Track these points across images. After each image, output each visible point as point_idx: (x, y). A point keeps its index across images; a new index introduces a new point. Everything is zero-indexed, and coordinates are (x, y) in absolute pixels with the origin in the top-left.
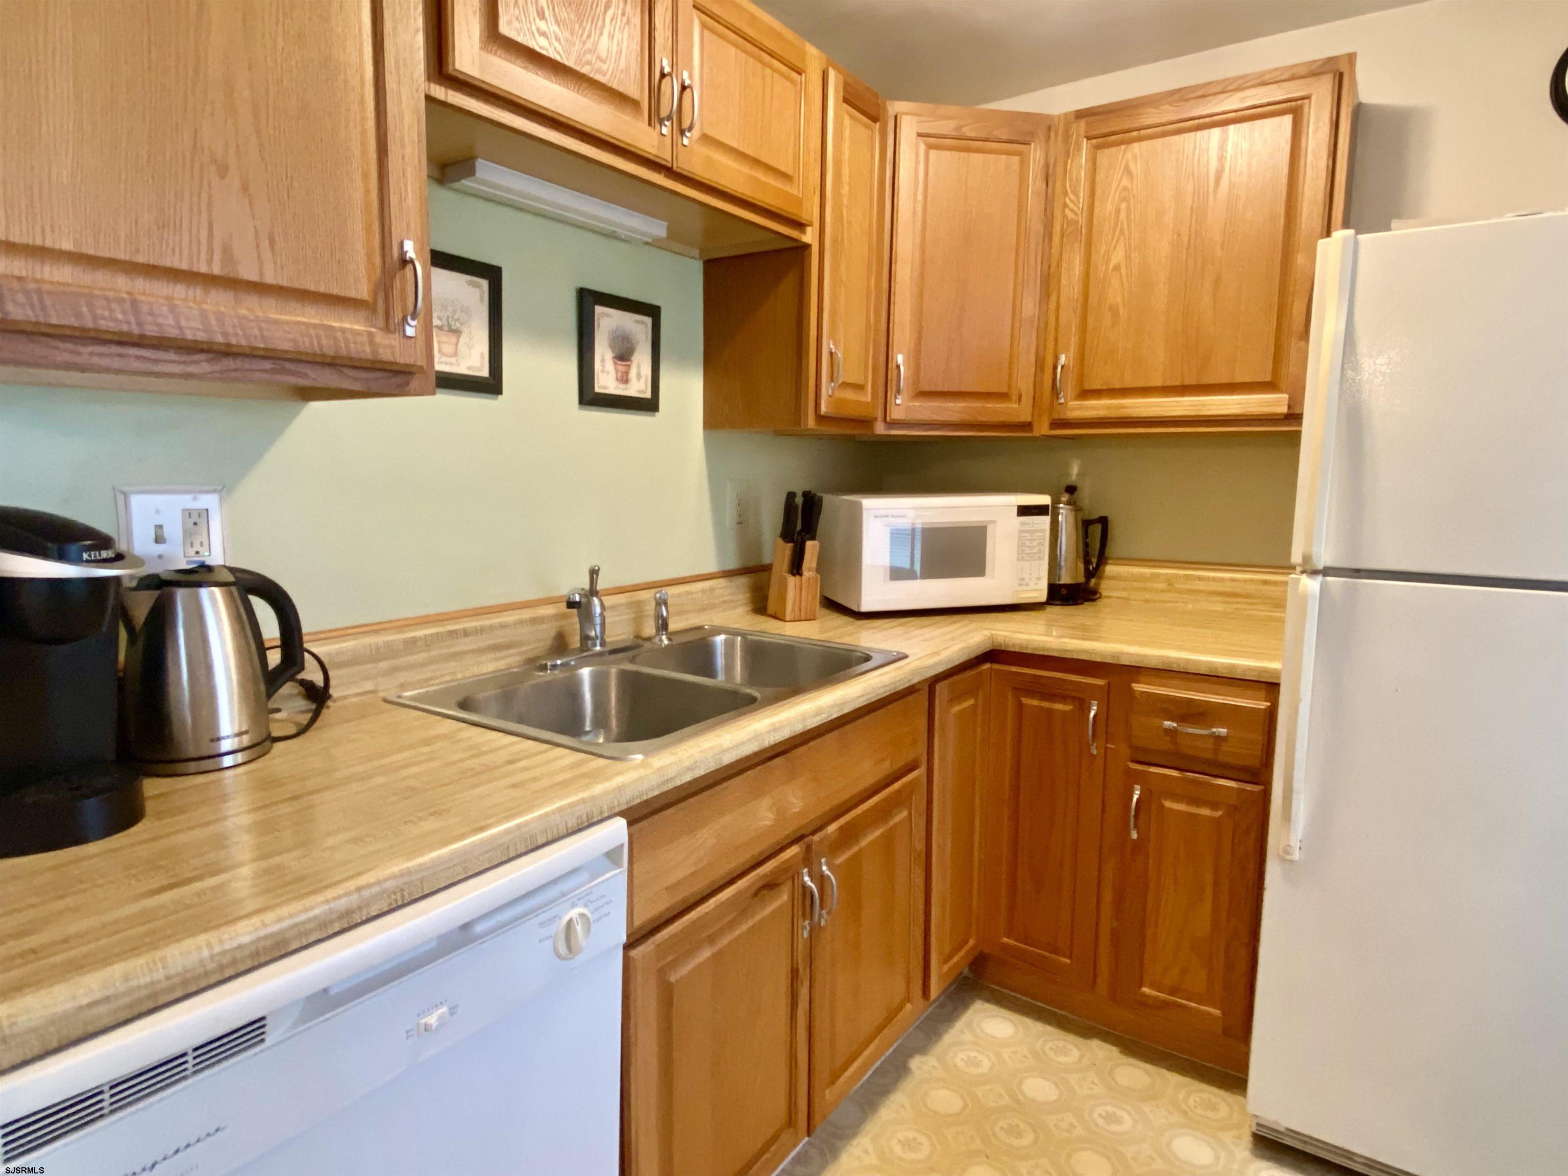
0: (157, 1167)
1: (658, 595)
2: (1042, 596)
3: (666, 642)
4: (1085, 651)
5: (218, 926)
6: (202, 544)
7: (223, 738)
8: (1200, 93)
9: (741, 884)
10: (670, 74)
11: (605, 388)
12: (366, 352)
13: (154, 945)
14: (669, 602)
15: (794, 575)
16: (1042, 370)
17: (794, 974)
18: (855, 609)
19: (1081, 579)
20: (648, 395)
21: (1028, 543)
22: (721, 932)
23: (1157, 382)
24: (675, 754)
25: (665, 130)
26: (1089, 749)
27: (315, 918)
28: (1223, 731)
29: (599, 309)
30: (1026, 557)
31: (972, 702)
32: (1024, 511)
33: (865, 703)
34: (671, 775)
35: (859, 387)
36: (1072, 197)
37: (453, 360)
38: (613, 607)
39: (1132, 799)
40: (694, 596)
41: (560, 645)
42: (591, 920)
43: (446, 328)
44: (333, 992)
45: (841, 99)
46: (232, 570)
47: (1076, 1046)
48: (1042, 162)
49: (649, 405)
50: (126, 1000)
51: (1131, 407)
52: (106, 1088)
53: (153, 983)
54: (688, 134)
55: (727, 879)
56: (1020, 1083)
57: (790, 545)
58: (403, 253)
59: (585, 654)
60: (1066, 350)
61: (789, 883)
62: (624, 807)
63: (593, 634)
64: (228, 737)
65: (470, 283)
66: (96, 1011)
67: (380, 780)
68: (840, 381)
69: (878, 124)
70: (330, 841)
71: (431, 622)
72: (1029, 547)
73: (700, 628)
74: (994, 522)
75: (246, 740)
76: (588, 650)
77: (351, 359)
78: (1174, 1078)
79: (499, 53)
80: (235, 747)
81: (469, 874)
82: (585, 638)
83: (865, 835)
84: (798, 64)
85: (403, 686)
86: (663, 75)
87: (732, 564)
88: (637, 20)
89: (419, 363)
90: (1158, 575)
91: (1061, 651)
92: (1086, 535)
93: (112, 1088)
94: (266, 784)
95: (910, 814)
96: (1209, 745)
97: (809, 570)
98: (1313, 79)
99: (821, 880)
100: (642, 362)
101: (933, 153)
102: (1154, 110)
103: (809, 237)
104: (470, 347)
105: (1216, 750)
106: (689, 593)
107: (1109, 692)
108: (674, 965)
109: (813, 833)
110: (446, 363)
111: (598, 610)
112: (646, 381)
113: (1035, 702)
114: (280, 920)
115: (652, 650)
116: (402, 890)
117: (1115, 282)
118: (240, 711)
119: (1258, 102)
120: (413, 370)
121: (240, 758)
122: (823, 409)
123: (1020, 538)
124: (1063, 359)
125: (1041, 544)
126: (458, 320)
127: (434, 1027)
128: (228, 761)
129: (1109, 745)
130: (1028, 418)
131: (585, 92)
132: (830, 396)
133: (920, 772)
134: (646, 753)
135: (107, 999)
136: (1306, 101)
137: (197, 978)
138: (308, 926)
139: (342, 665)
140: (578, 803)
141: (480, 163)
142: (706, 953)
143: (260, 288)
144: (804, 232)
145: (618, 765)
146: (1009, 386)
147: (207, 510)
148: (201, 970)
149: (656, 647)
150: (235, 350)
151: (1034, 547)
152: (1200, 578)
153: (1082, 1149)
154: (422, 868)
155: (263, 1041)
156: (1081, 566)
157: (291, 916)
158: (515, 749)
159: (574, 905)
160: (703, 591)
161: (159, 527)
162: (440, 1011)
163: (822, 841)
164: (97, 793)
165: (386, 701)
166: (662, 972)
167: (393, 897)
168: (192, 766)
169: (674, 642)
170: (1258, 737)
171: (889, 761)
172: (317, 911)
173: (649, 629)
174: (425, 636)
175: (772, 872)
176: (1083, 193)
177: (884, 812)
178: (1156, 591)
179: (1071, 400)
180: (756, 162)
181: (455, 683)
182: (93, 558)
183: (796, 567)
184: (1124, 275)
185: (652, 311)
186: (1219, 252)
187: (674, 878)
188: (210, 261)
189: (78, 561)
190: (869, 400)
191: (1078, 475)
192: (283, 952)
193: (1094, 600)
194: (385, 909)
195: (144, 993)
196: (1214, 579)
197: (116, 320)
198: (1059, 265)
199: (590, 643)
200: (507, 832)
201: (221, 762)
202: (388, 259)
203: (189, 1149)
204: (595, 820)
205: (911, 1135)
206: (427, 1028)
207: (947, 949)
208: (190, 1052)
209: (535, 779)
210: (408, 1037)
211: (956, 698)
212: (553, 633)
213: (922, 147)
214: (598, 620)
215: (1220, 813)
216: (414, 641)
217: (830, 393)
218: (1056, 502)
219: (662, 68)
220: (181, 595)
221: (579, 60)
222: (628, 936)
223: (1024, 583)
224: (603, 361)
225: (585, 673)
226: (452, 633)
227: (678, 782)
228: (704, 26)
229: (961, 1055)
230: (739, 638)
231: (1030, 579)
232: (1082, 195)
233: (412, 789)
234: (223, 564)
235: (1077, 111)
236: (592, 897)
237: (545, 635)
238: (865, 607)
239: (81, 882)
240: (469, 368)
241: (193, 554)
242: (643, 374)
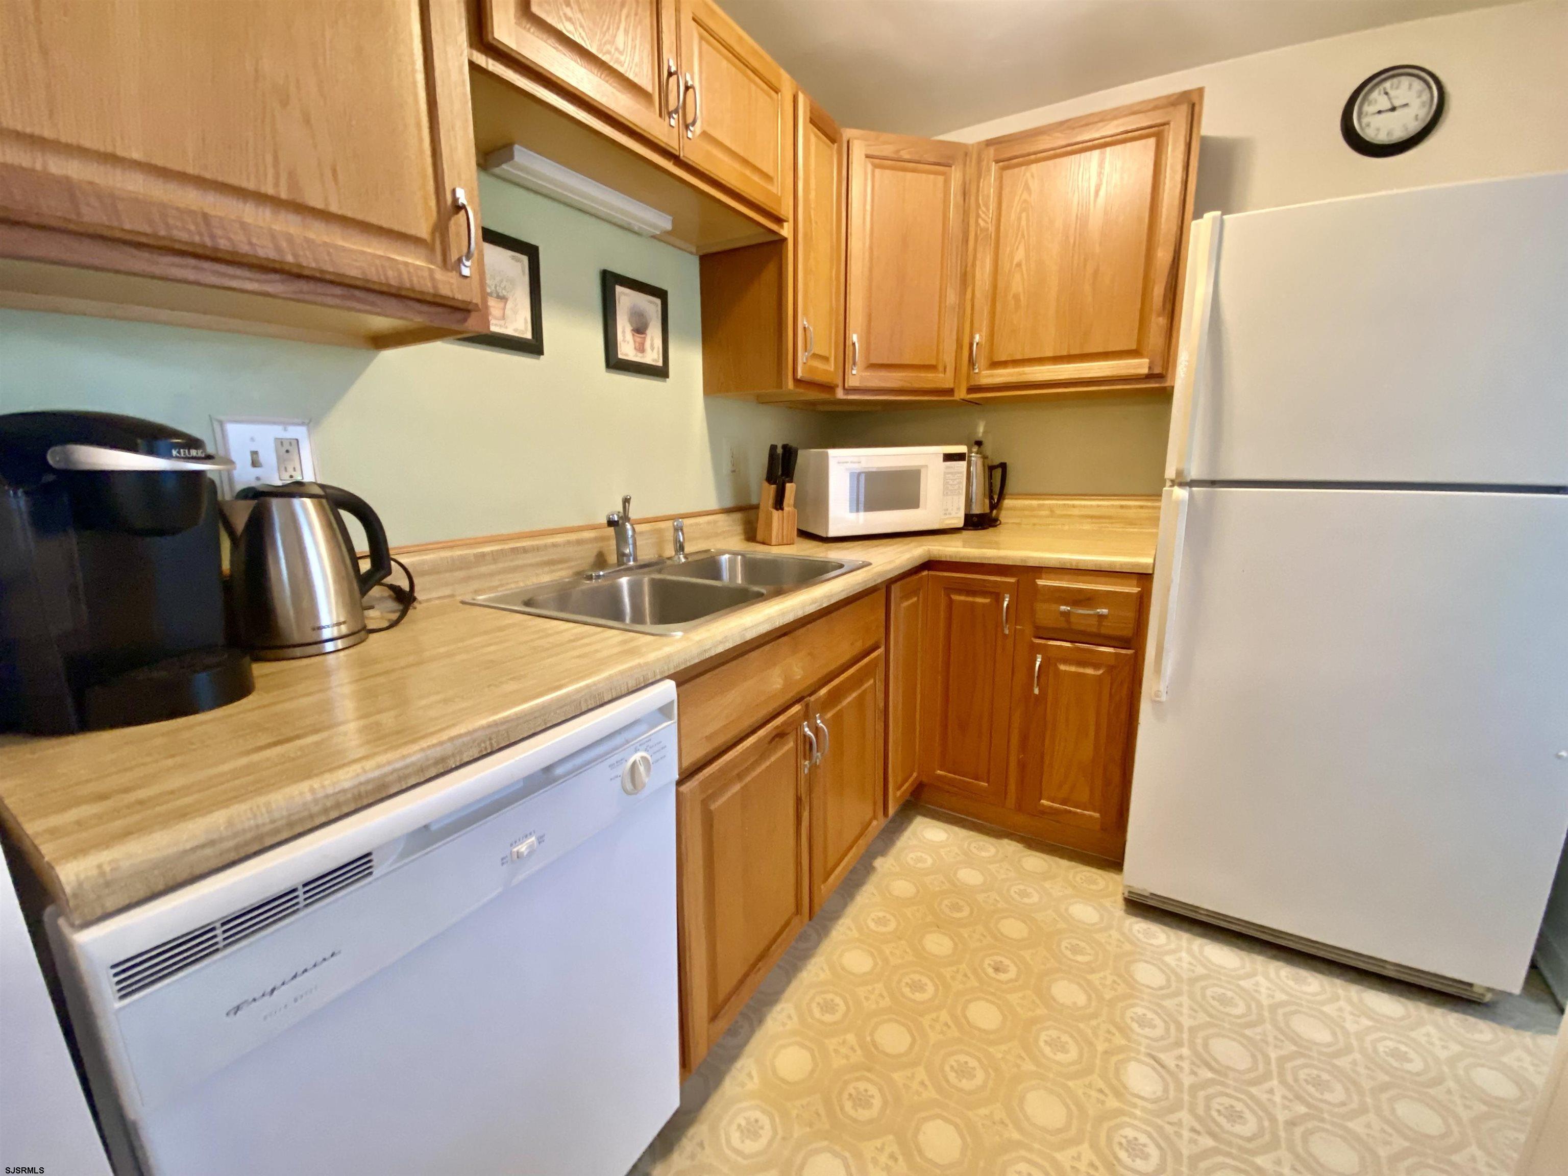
0: (275, 993)
1: (675, 524)
2: (961, 523)
3: (683, 560)
4: (1000, 558)
5: (322, 773)
6: (294, 469)
7: (324, 627)
8: (1083, 123)
9: (762, 733)
10: (676, 73)
11: (626, 355)
12: (428, 287)
13: (259, 792)
14: (685, 529)
15: (777, 509)
16: (961, 348)
17: (798, 801)
18: (824, 535)
19: (987, 511)
20: (660, 363)
21: (951, 482)
22: (748, 770)
23: (1049, 353)
24: (709, 630)
25: (673, 122)
26: (1003, 630)
27: (413, 764)
28: (1105, 611)
29: (619, 289)
30: (949, 493)
31: (915, 599)
32: (948, 457)
33: (846, 596)
34: (708, 647)
35: (826, 359)
36: (984, 209)
37: (502, 322)
38: (641, 533)
39: (1035, 664)
40: (702, 526)
41: (600, 561)
42: (651, 761)
43: (497, 295)
44: (434, 828)
45: (808, 120)
46: (322, 486)
47: (992, 844)
48: (960, 182)
49: (660, 372)
50: (231, 844)
51: (1029, 373)
52: (218, 925)
53: (257, 826)
54: (691, 128)
55: (750, 730)
56: (955, 874)
57: (774, 487)
58: (455, 199)
59: (622, 567)
60: (980, 331)
61: (794, 732)
62: (672, 671)
63: (627, 551)
64: (328, 626)
65: (513, 258)
66: (201, 853)
67: (464, 656)
68: (812, 352)
69: (836, 144)
70: (423, 702)
71: (496, 541)
72: (951, 485)
73: (707, 551)
74: (926, 466)
75: (344, 629)
76: (623, 564)
77: (414, 291)
78: (1065, 863)
79: (532, 30)
80: (336, 634)
81: (548, 725)
82: (621, 555)
83: (846, 698)
84: (777, 85)
85: (477, 592)
86: (670, 74)
87: (729, 504)
88: (647, 21)
89: (474, 301)
90: (1043, 505)
91: (981, 558)
92: (991, 477)
93: (223, 924)
94: (363, 663)
95: (875, 681)
96: (1094, 621)
97: (789, 506)
98: (1171, 109)
99: (817, 730)
100: (654, 335)
101: (877, 171)
102: (1048, 138)
103: (786, 231)
104: (516, 313)
105: (1100, 625)
106: (697, 524)
107: (1018, 586)
108: (713, 797)
109: (810, 695)
110: (497, 325)
111: (630, 533)
112: (658, 352)
113: (962, 598)
114: (379, 766)
115: (671, 566)
116: (490, 739)
117: (1017, 277)
118: (337, 603)
119: (1129, 128)
120: (470, 307)
121: (340, 644)
122: (800, 374)
123: (945, 479)
124: (977, 338)
125: (960, 483)
126: (505, 288)
127: (525, 854)
128: (329, 647)
129: (1018, 627)
130: (951, 386)
131: (607, 78)
132: (805, 363)
133: (881, 650)
134: (685, 631)
135: (212, 843)
136: (1167, 127)
137: (302, 820)
138: (407, 771)
139: (423, 574)
140: (635, 667)
141: (517, 147)
142: (737, 788)
143: (325, 216)
144: (782, 227)
145: (664, 640)
146: (937, 360)
147: (297, 440)
148: (306, 813)
149: (676, 563)
150: (306, 272)
151: (955, 485)
152: (1074, 506)
153: (1006, 917)
154: (505, 721)
155: (371, 873)
156: (987, 501)
157: (389, 763)
158: (575, 631)
159: (636, 750)
160: (709, 523)
161: (254, 454)
162: (530, 840)
163: (816, 700)
164: (206, 668)
165: (463, 603)
166: (705, 803)
167: (483, 745)
168: (298, 651)
169: (690, 559)
170: (1130, 614)
171: (861, 641)
172: (413, 759)
173: (669, 551)
174: (492, 552)
175: (783, 724)
176: (992, 205)
177: (858, 680)
178: (1041, 517)
179: (984, 370)
180: (745, 162)
181: (518, 590)
182: (182, 455)
183: (779, 504)
184: (1025, 272)
185: (661, 294)
186: (1097, 249)
187: (709, 730)
188: (276, 185)
189: (169, 456)
190: (832, 369)
191: (984, 432)
192: (384, 795)
193: (996, 526)
194: (476, 756)
195: (249, 836)
196: (1084, 506)
197: (189, 231)
198: (974, 265)
199: (625, 559)
200: (578, 691)
201: (324, 647)
202: (442, 204)
203: (306, 974)
204: (650, 681)
205: (881, 914)
206: (519, 855)
207: (900, 779)
208: (300, 887)
209: (597, 651)
210: (503, 864)
211: (906, 597)
212: (594, 552)
213: (869, 167)
214: (630, 541)
215: (1100, 672)
216: (483, 555)
217: (805, 361)
218: (970, 451)
219: (669, 67)
220: (276, 505)
221: (600, 49)
222: (679, 775)
223: (947, 512)
224: (624, 332)
225: (624, 581)
226: (514, 550)
227: (713, 653)
228: (702, 38)
229: (911, 855)
230: (739, 557)
231: (952, 510)
232: (991, 207)
233: (492, 661)
234: (313, 480)
235: (987, 141)
236: (650, 743)
237: (588, 554)
238: (832, 533)
239: (192, 744)
240: (516, 330)
241: (288, 478)
242: (656, 346)
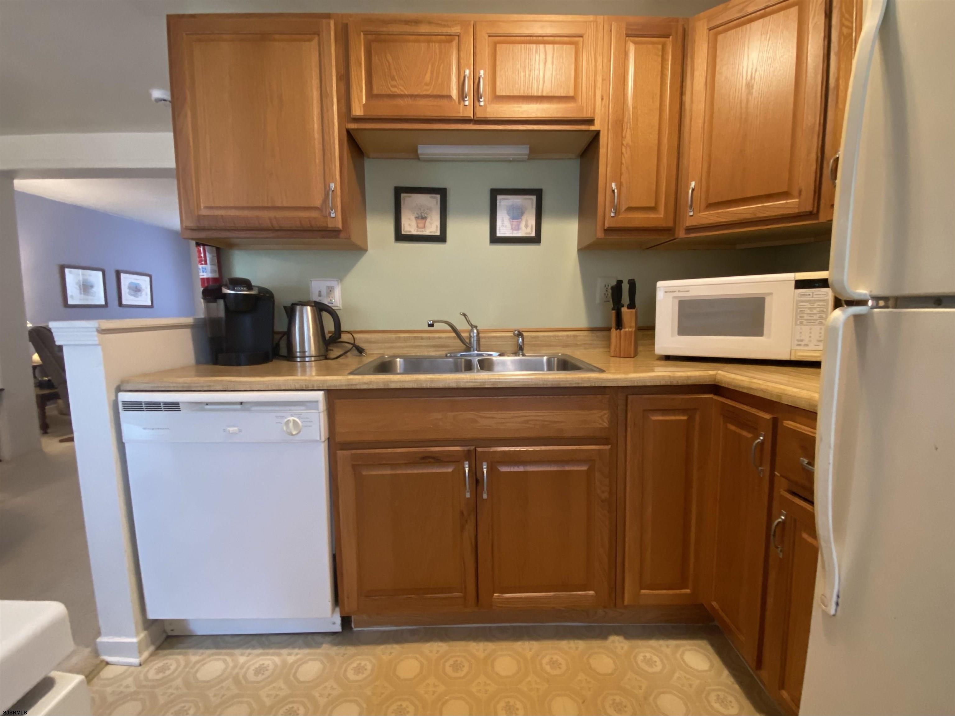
6: (332, 297)
11: (502, 234)
20: (533, 235)
21: (806, 311)
22: (398, 466)
25: (467, 103)
29: (500, 196)
30: (805, 322)
35: (653, 209)
37: (423, 230)
43: (420, 217)
45: (624, 36)
49: (534, 240)
52: (144, 403)
57: (614, 312)
58: (330, 188)
61: (454, 464)
62: (325, 388)
65: (431, 197)
69: (671, 38)
72: (808, 314)
74: (771, 294)
95: (590, 471)
100: (529, 219)
103: (598, 126)
104: (431, 224)
110: (420, 231)
112: (532, 228)
113: (733, 428)
123: (797, 307)
126: (426, 213)
127: (231, 433)
133: (606, 448)
140: (303, 380)
141: (420, 145)
144: (595, 124)
146: (790, 184)
147: (334, 287)
151: (815, 314)
161: (320, 291)
162: (236, 428)
163: (484, 453)
174: (404, 337)
183: (618, 325)
185: (536, 192)
204: (310, 388)
206: (229, 432)
208: (162, 403)
211: (660, 411)
219: (465, 75)
220: (298, 309)
223: (802, 343)
224: (503, 221)
228: (497, 43)
231: (810, 341)
236: (302, 416)
240: (431, 232)
241: (329, 300)
242: (530, 225)
